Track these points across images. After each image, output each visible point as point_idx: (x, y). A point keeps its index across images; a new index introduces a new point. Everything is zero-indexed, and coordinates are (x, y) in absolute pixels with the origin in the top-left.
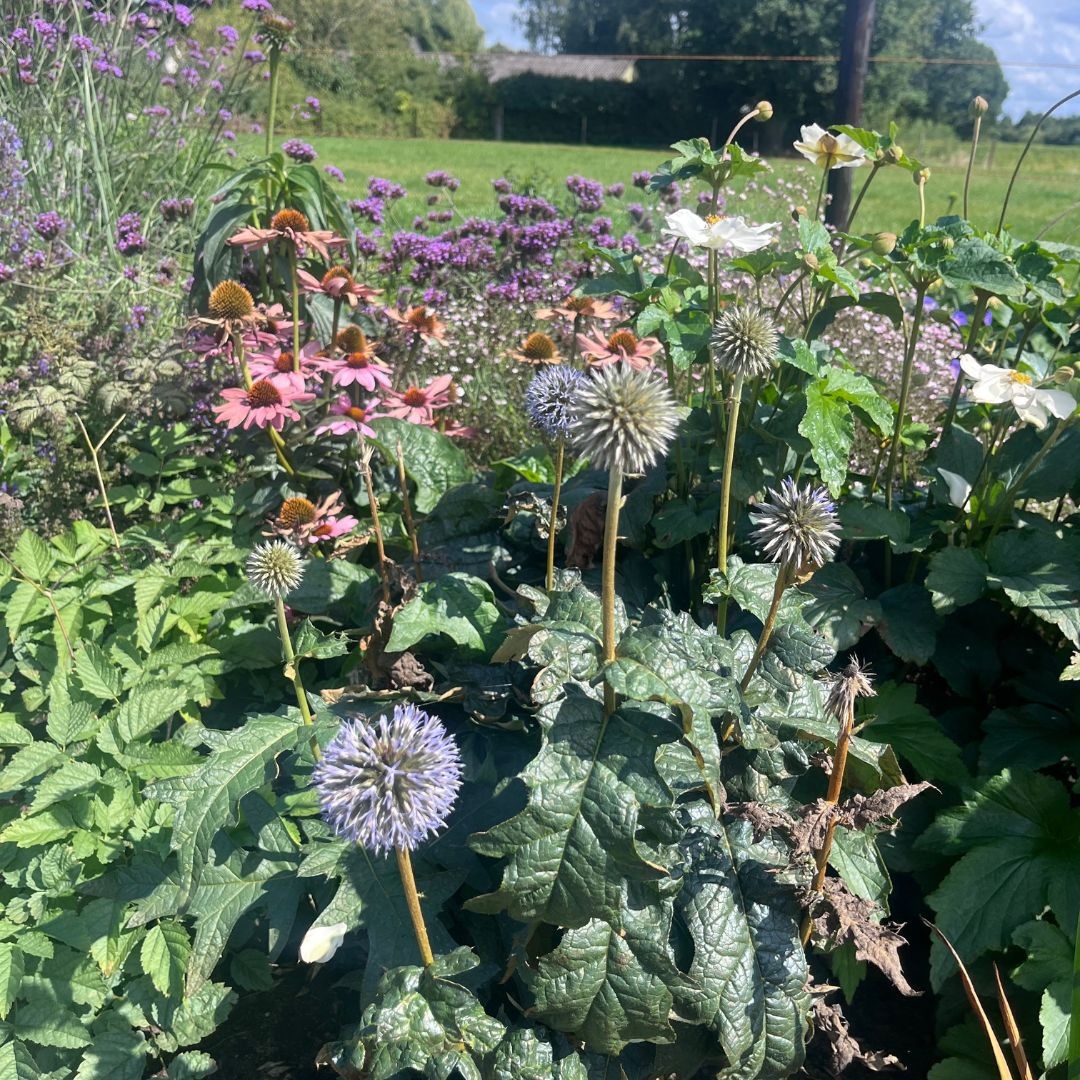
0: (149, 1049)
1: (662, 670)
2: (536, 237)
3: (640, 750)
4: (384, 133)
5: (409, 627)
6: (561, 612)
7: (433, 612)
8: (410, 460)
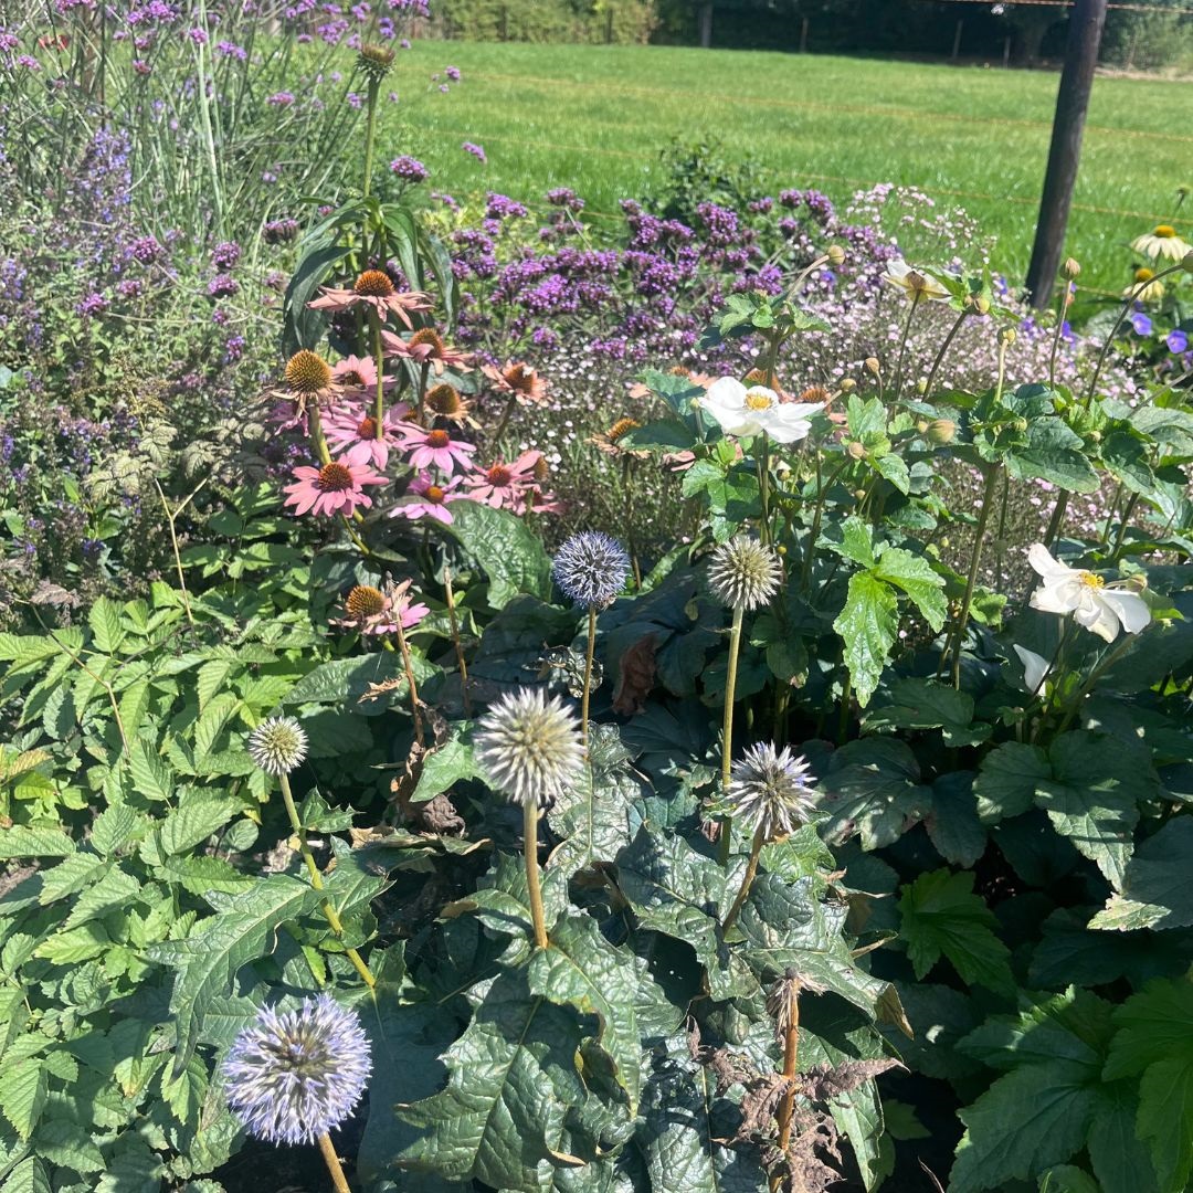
0: (165, 1173)
1: (589, 965)
2: (655, 280)
3: (563, 1041)
4: (575, 39)
5: (441, 771)
6: (506, 881)
7: (468, 755)
8: (487, 549)
